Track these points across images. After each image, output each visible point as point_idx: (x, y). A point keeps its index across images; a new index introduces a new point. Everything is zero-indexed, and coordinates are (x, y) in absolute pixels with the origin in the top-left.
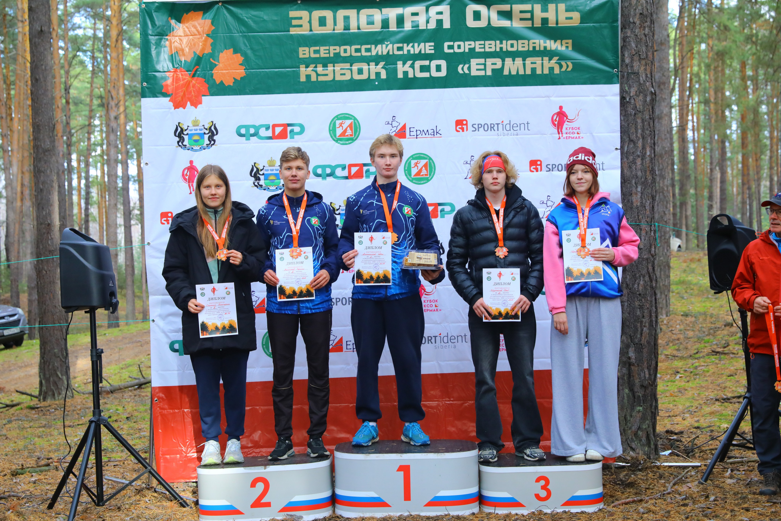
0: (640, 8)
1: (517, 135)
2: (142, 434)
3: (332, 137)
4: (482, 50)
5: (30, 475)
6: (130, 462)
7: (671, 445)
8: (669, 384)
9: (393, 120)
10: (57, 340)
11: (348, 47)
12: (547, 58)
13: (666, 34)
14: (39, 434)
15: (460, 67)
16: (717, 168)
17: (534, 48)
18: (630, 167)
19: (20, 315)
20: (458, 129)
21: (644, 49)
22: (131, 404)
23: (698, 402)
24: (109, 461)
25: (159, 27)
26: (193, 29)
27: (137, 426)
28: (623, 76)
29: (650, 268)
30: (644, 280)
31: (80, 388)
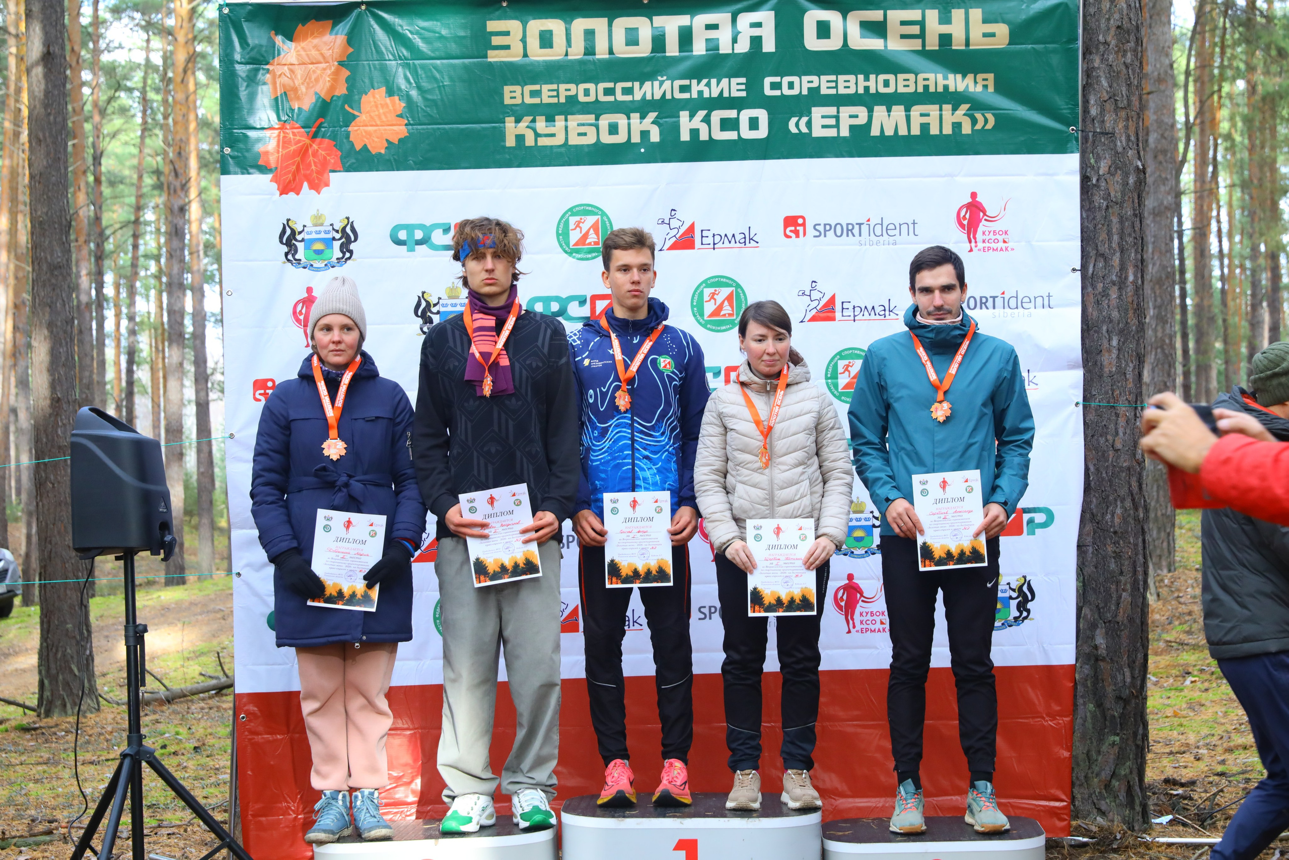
0: (1117, 16)
1: (895, 243)
2: (221, 777)
3: (561, 246)
4: (833, 92)
5: (17, 850)
6: (196, 829)
7: (1173, 805)
8: (1172, 694)
9: (672, 217)
10: (71, 607)
11: (591, 86)
12: (949, 107)
13: (1167, 62)
14: (37, 777)
15: (794, 120)
16: (1265, 304)
17: (926, 87)
18: (1098, 303)
19: (8, 562)
20: (788, 233)
21: (1124, 89)
22: (203, 724)
23: (1223, 728)
24: (159, 826)
25: (252, 49)
26: (314, 53)
27: (212, 763)
28: (1085, 139)
29: (1134, 484)
30: (1123, 507)
31: (111, 695)
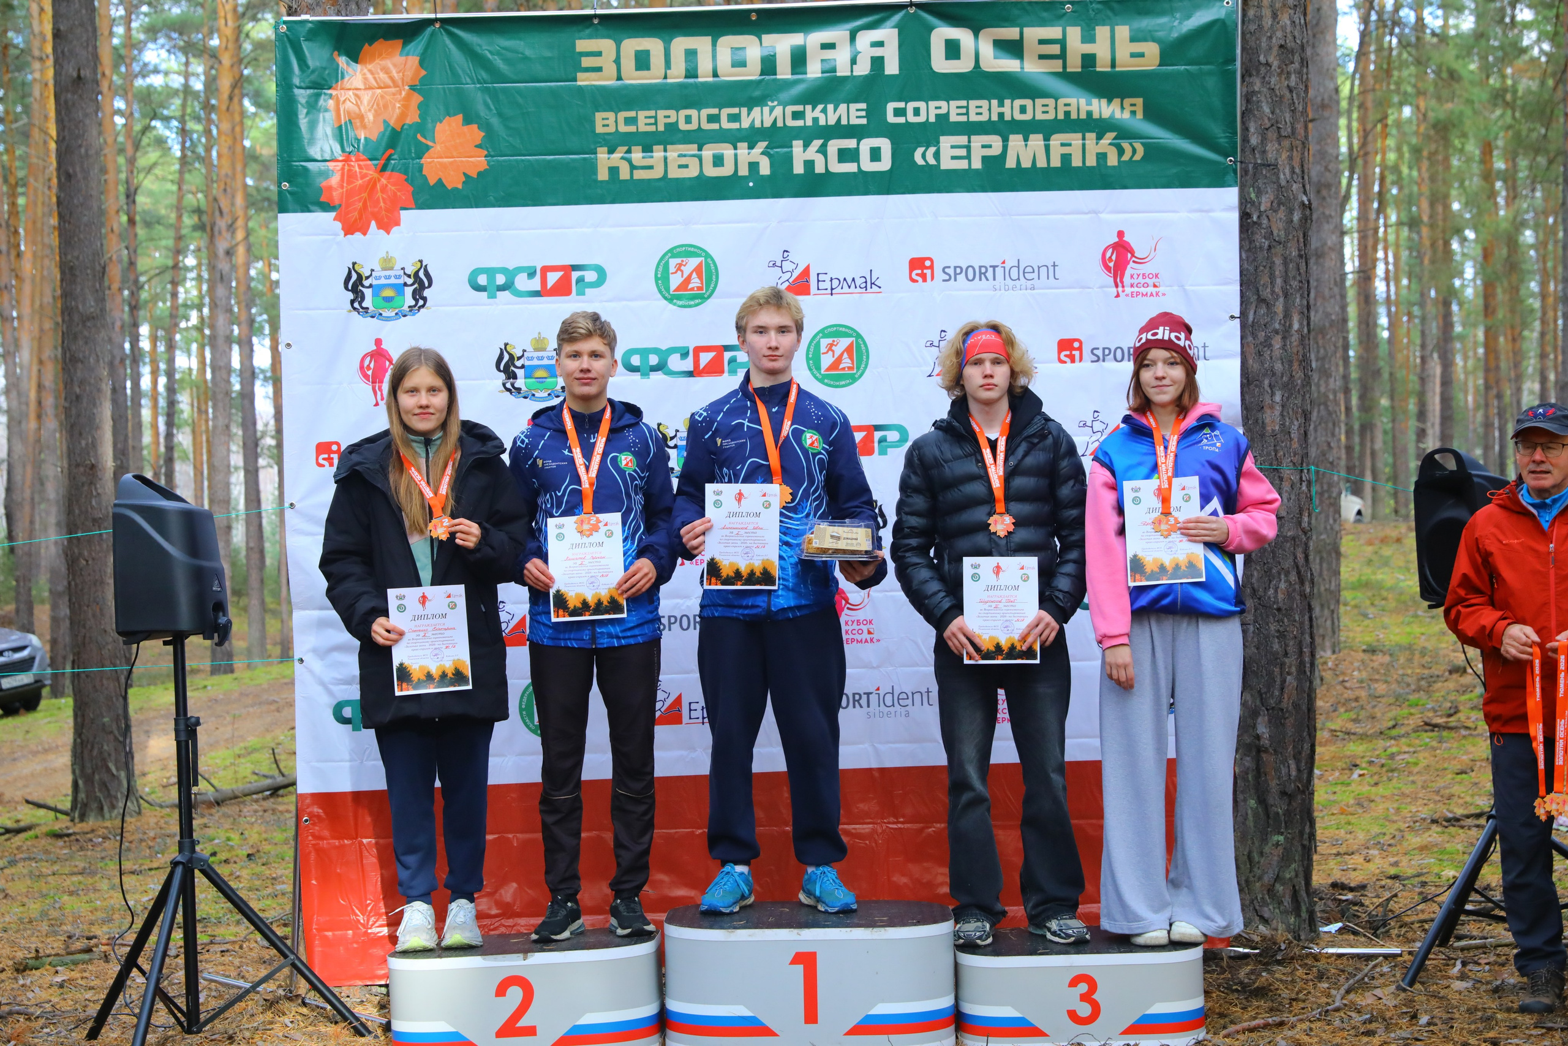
0: (1279, 34)
1: (1033, 288)
2: (278, 887)
3: (660, 292)
4: (964, 119)
5: (53, 970)
6: (253, 945)
7: (1343, 911)
8: (1337, 789)
9: (784, 259)
10: (108, 698)
11: (693, 113)
13: (1332, 86)
14: (72, 888)
15: (920, 151)
16: (1435, 356)
17: (1067, 114)
18: (1260, 354)
19: (35, 648)
20: (914, 276)
21: (1288, 116)
22: (256, 829)
23: (1395, 826)
24: (212, 943)
25: (313, 72)
26: (382, 76)
27: (268, 872)
28: (1245, 172)
29: (1300, 556)
30: (1287, 581)
31: (153, 796)
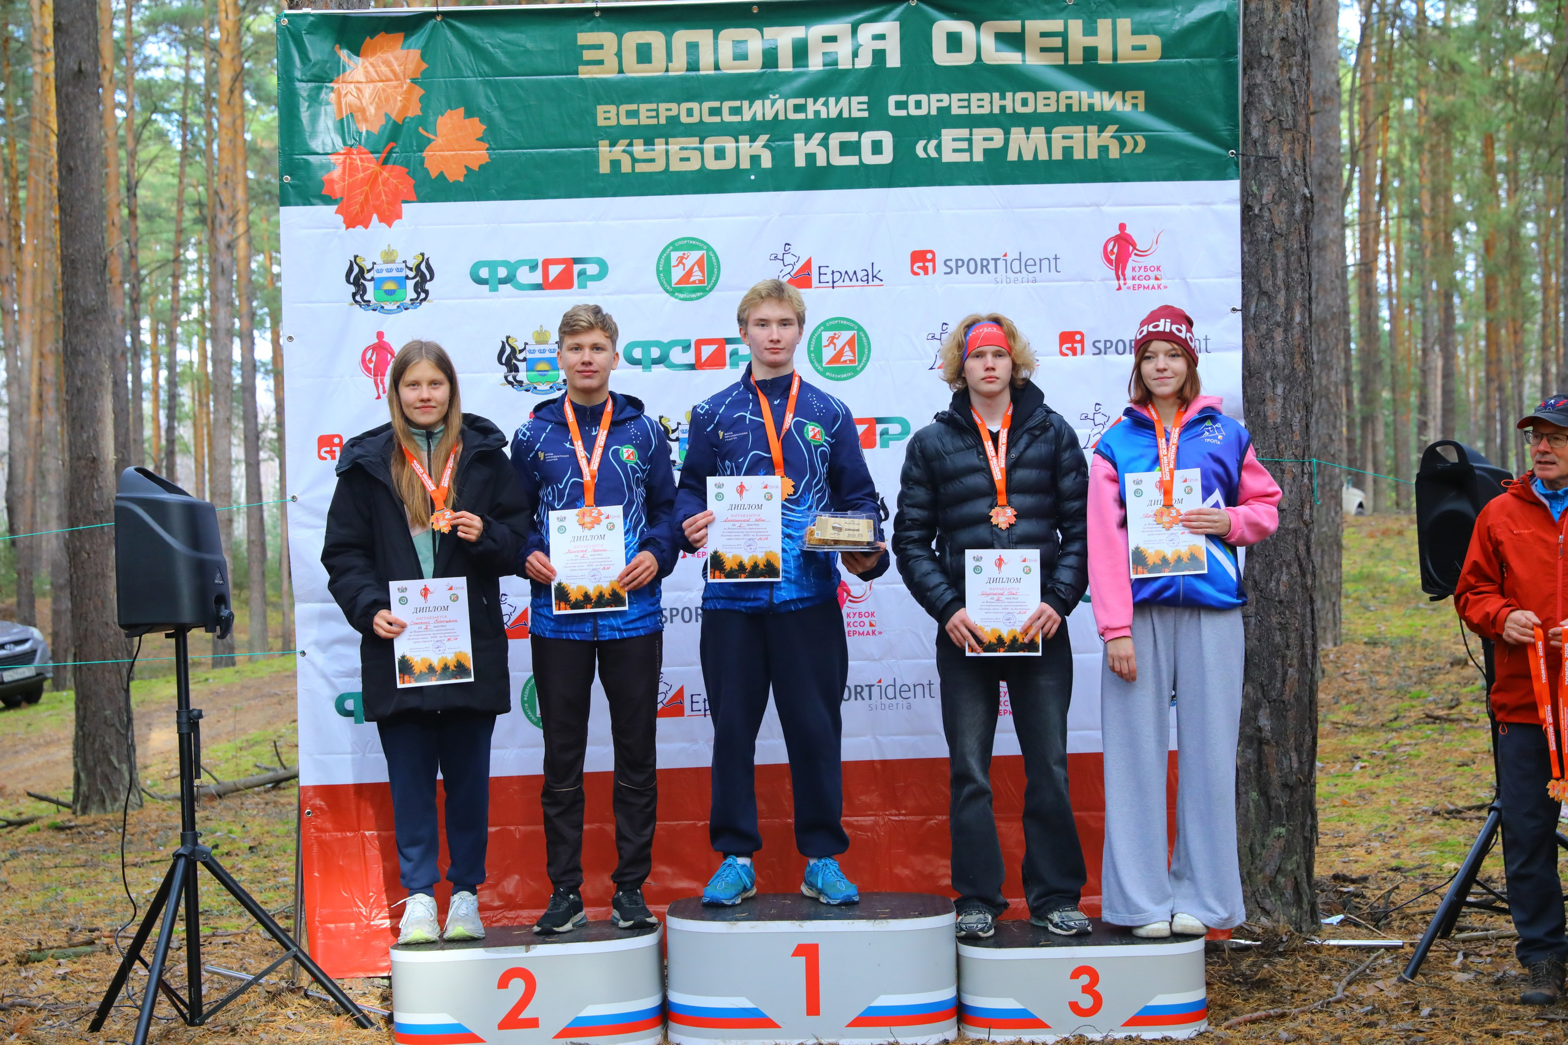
0: (1281, 27)
1: (1035, 281)
2: (281, 880)
3: (662, 285)
4: (965, 111)
5: (55, 962)
6: (255, 937)
7: (1344, 903)
8: (1339, 781)
9: (786, 252)
10: (111, 691)
11: (695, 106)
12: (1095, 128)
13: (1333, 79)
14: (74, 881)
15: (921, 144)
16: (1437, 348)
17: (1069, 107)
18: (1261, 346)
19: (36, 641)
20: (916, 270)
21: (1289, 109)
22: (258, 821)
23: (1397, 818)
24: (214, 935)
25: (315, 65)
26: (384, 69)
27: (270, 865)
29: (1302, 548)
30: (1289, 573)
31: (155, 789)
